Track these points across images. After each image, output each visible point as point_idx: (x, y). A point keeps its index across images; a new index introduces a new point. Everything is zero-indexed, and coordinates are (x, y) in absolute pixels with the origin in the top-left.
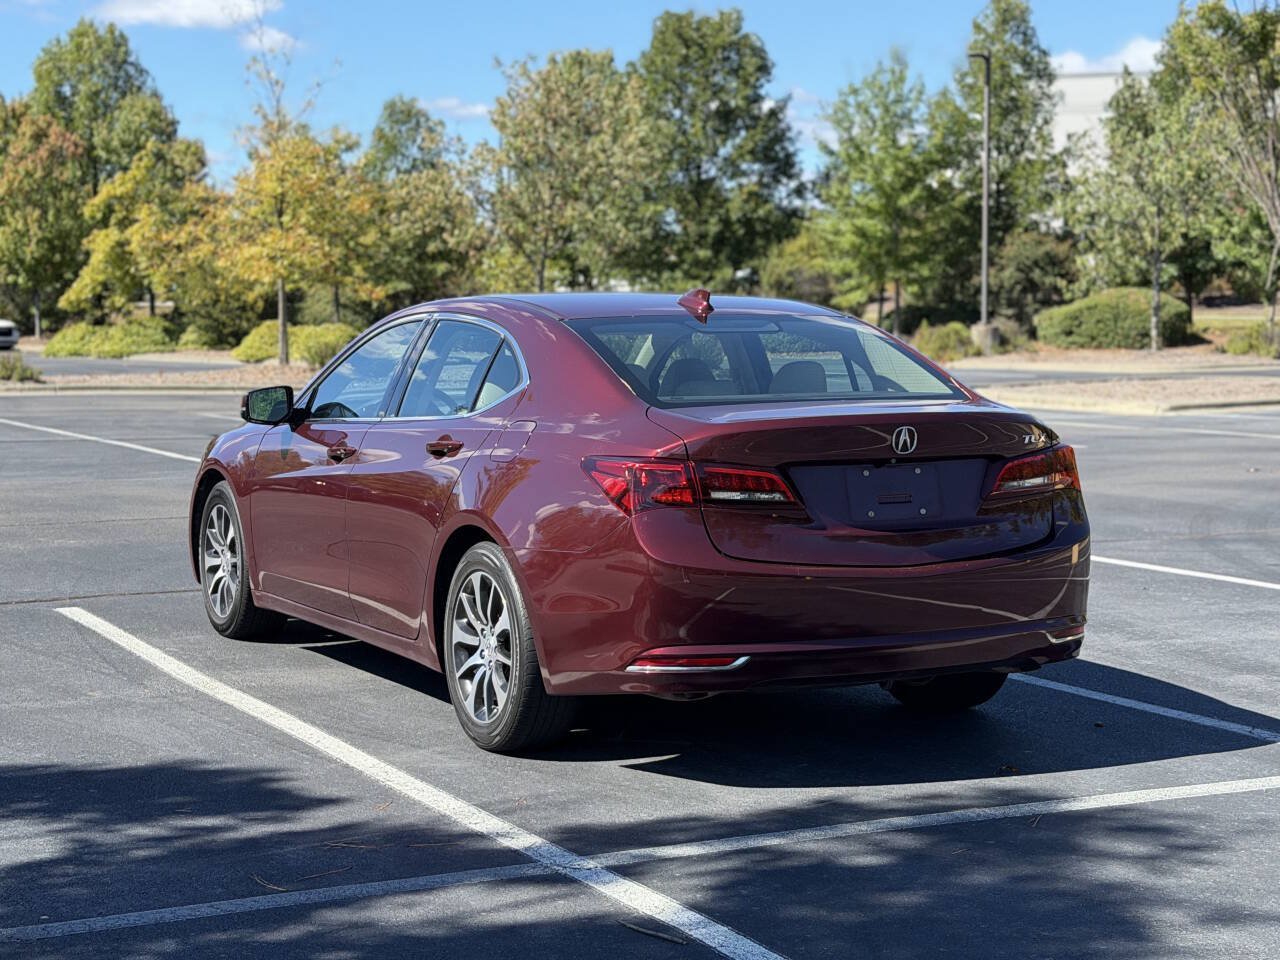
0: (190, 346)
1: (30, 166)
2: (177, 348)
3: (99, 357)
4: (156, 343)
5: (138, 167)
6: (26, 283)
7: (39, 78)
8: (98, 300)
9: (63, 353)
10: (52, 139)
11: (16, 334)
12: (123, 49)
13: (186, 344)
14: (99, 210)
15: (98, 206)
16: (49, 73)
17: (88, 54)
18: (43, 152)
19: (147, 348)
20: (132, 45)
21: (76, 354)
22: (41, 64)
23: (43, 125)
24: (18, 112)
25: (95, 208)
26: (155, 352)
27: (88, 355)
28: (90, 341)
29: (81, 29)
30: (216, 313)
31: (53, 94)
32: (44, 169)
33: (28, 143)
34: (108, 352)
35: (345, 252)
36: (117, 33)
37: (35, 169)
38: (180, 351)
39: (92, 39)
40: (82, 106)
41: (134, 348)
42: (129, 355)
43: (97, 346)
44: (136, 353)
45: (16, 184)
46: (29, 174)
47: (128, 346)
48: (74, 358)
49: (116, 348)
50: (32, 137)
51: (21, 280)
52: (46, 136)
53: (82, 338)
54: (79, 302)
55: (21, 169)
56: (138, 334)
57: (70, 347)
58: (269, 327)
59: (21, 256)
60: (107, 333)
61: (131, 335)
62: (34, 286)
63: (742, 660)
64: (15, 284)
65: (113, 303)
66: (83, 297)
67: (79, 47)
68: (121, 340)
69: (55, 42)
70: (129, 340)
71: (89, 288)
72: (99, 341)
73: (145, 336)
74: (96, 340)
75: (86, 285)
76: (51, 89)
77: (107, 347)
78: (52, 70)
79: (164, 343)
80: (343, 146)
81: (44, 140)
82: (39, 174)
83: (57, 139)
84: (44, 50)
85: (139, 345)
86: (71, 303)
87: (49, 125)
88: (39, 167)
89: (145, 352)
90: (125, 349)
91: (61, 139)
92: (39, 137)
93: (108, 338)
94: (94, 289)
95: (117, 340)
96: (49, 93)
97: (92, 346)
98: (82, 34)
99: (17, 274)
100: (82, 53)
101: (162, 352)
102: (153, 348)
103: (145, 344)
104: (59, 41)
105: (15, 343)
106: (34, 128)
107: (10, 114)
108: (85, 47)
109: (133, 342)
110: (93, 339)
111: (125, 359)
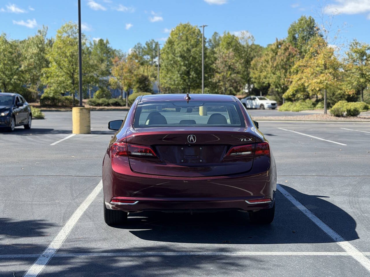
0: (319, 108)
1: (283, 58)
2: (314, 108)
3: (293, 111)
4: (308, 107)
5: (307, 57)
6: (281, 90)
7: (289, 33)
8: (294, 95)
9: (283, 110)
10: (289, 50)
11: (276, 105)
12: (312, 23)
13: (318, 108)
14: (295, 70)
15: (295, 68)
16: (291, 31)
17: (303, 26)
18: (287, 54)
19: (306, 109)
20: (316, 22)
21: (287, 110)
22: (290, 29)
23: (287, 46)
24: (281, 43)
25: (294, 69)
26: (308, 110)
27: (290, 111)
28: (290, 107)
29: (302, 18)
30: (333, 99)
31: (292, 37)
32: (286, 58)
33: (283, 51)
34: (295, 110)
35: (365, 80)
36: (312, 19)
37: (284, 59)
38: (316, 110)
39: (304, 21)
40: (299, 40)
41: (302, 109)
42: (301, 111)
43: (292, 108)
44: (303, 110)
45: (279, 63)
46: (282, 60)
47: (301, 108)
48: (286, 112)
49: (298, 109)
50: (284, 50)
51: (279, 90)
52: (288, 49)
53: (289, 106)
54: (288, 96)
55: (280, 59)
56: (304, 105)
57: (285, 108)
58: (340, 103)
59: (279, 83)
60: (295, 105)
61: (302, 105)
62: (283, 91)
63: (137, 202)
64: (278, 91)
65: (297, 96)
66: (289, 94)
67: (300, 23)
68: (299, 106)
69: (294, 23)
70: (301, 106)
71: (292, 92)
72: (293, 107)
73: (306, 105)
74: (292, 106)
75: (290, 91)
76: (291, 36)
77: (295, 109)
78: (293, 31)
79: (311, 107)
80: (367, 49)
81: (287, 50)
82: (285, 60)
83: (291, 50)
84: (291, 25)
85: (304, 108)
86: (286, 96)
87: (289, 46)
88: (285, 58)
89: (305, 110)
90: (300, 109)
91: (292, 50)
92: (286, 49)
93: (295, 106)
94: (293, 92)
95: (298, 106)
96: (291, 37)
97: (291, 108)
98: (302, 20)
99: (278, 88)
100: (301, 25)
101: (310, 110)
102: (308, 109)
103: (305, 108)
104: (295, 22)
105: (276, 107)
106: (285, 47)
107: (279, 43)
108: (302, 24)
109: (302, 107)
110: (291, 106)
111: (300, 112)
